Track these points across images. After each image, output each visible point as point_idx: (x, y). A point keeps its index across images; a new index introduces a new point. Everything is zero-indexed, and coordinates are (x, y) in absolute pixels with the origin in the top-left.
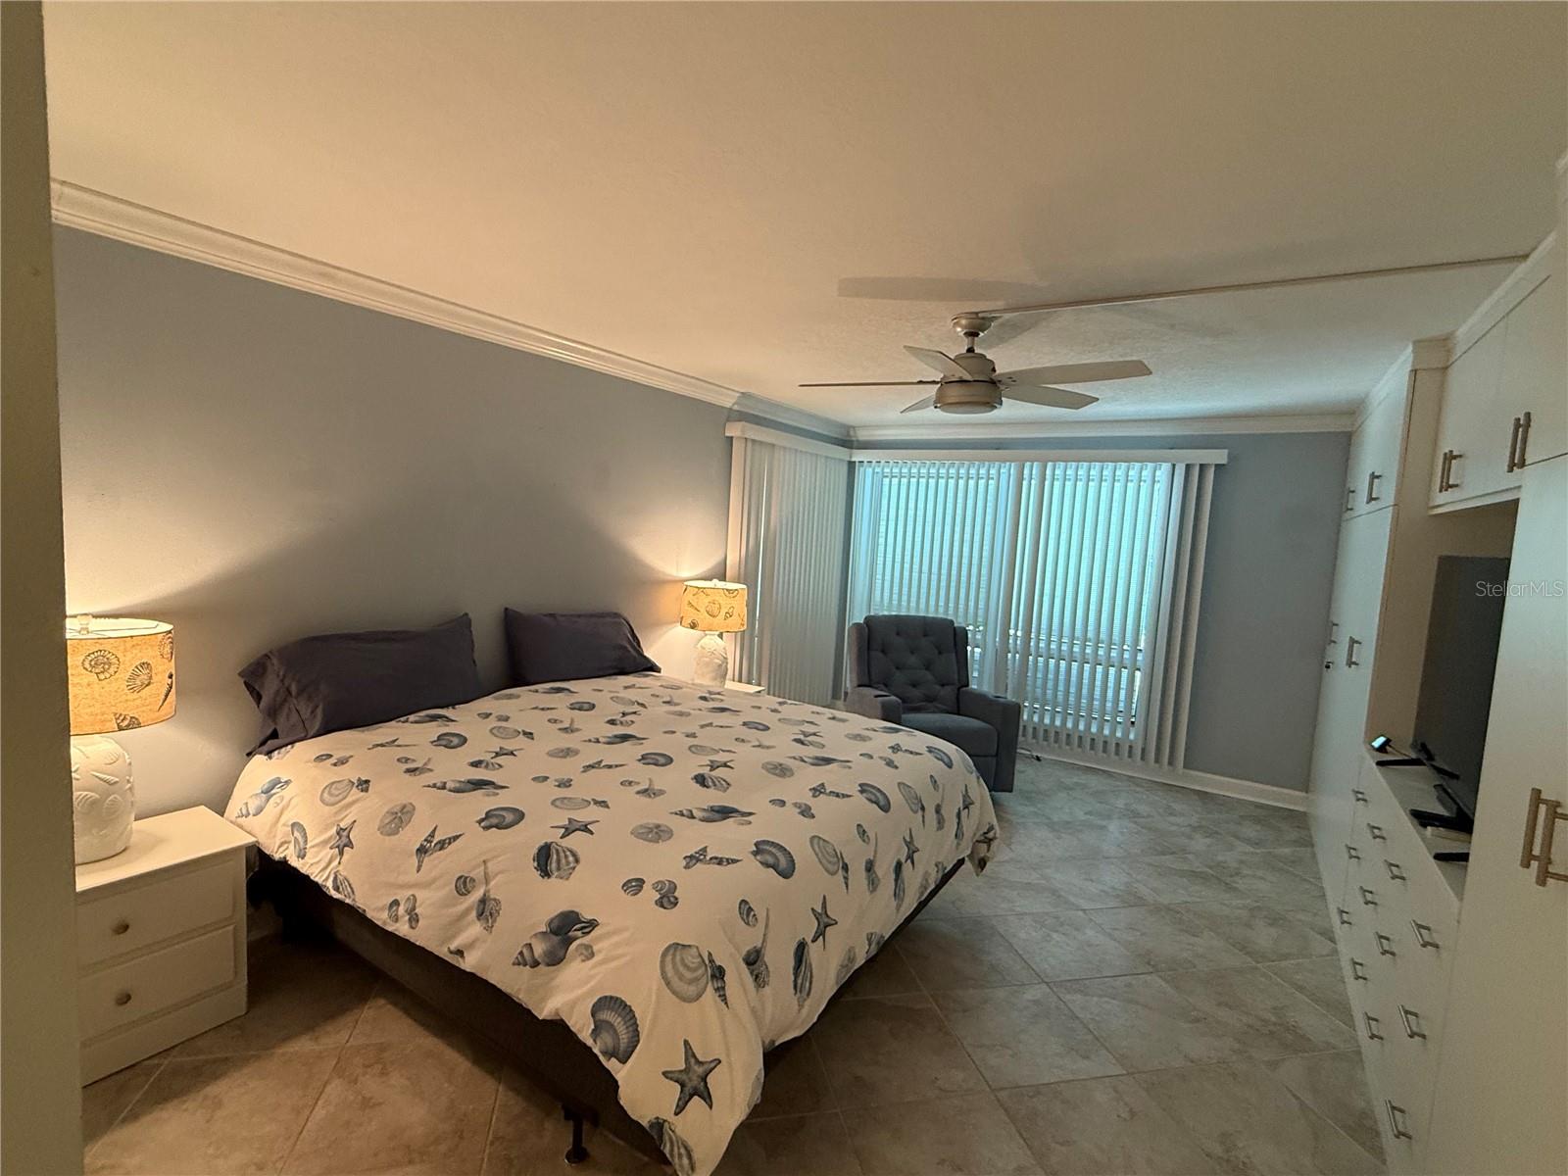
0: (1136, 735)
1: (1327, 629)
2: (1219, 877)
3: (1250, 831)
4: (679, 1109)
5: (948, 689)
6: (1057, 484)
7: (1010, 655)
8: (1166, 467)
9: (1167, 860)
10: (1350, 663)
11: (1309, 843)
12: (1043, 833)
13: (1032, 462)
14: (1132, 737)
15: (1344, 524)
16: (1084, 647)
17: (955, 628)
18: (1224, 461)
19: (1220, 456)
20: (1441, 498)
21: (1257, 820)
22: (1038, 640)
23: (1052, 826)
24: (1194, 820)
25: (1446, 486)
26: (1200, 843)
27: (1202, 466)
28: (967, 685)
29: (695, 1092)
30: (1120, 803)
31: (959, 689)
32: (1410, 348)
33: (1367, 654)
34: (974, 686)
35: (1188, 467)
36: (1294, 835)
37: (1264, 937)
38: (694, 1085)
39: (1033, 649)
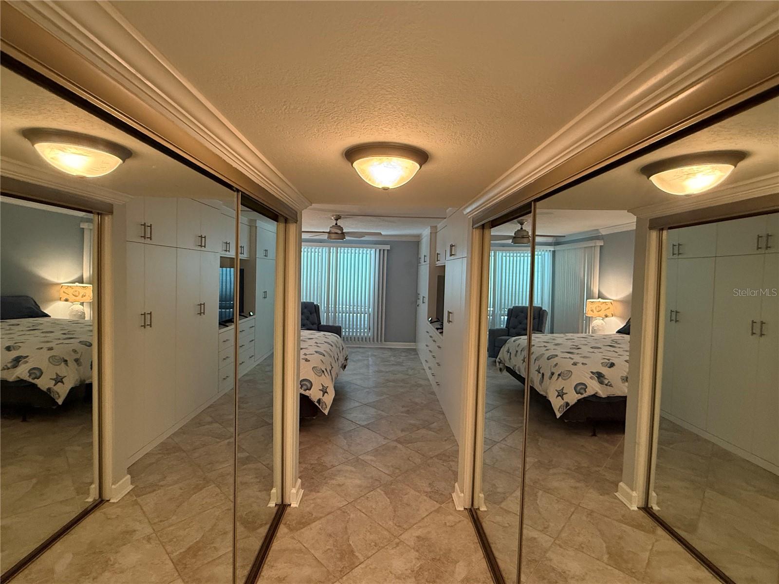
0: (371, 334)
1: (417, 295)
2: (400, 364)
3: (403, 354)
4: (323, 396)
5: (315, 325)
6: (342, 254)
7: (330, 314)
8: (373, 250)
9: (386, 363)
10: (423, 303)
11: (417, 354)
12: (353, 363)
13: (333, 247)
14: (370, 335)
15: (419, 267)
16: (354, 308)
17: (315, 305)
18: (389, 249)
19: (388, 247)
20: (437, 263)
21: (404, 352)
22: (339, 308)
23: (354, 361)
24: (390, 354)
25: (438, 261)
26: (392, 359)
27: (384, 250)
28: (320, 323)
29: (325, 392)
30: (370, 353)
31: (318, 325)
32: (429, 227)
33: (426, 300)
34: (322, 324)
35: (380, 250)
36: (413, 353)
37: (410, 372)
38: (324, 391)
39: (337, 311)
